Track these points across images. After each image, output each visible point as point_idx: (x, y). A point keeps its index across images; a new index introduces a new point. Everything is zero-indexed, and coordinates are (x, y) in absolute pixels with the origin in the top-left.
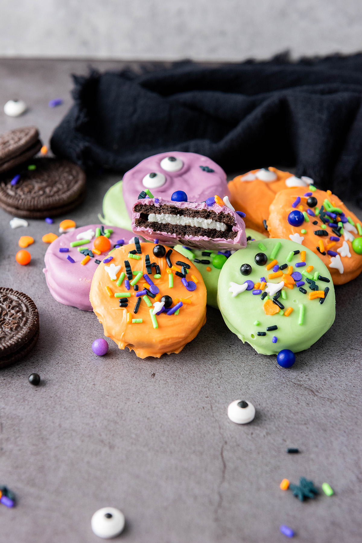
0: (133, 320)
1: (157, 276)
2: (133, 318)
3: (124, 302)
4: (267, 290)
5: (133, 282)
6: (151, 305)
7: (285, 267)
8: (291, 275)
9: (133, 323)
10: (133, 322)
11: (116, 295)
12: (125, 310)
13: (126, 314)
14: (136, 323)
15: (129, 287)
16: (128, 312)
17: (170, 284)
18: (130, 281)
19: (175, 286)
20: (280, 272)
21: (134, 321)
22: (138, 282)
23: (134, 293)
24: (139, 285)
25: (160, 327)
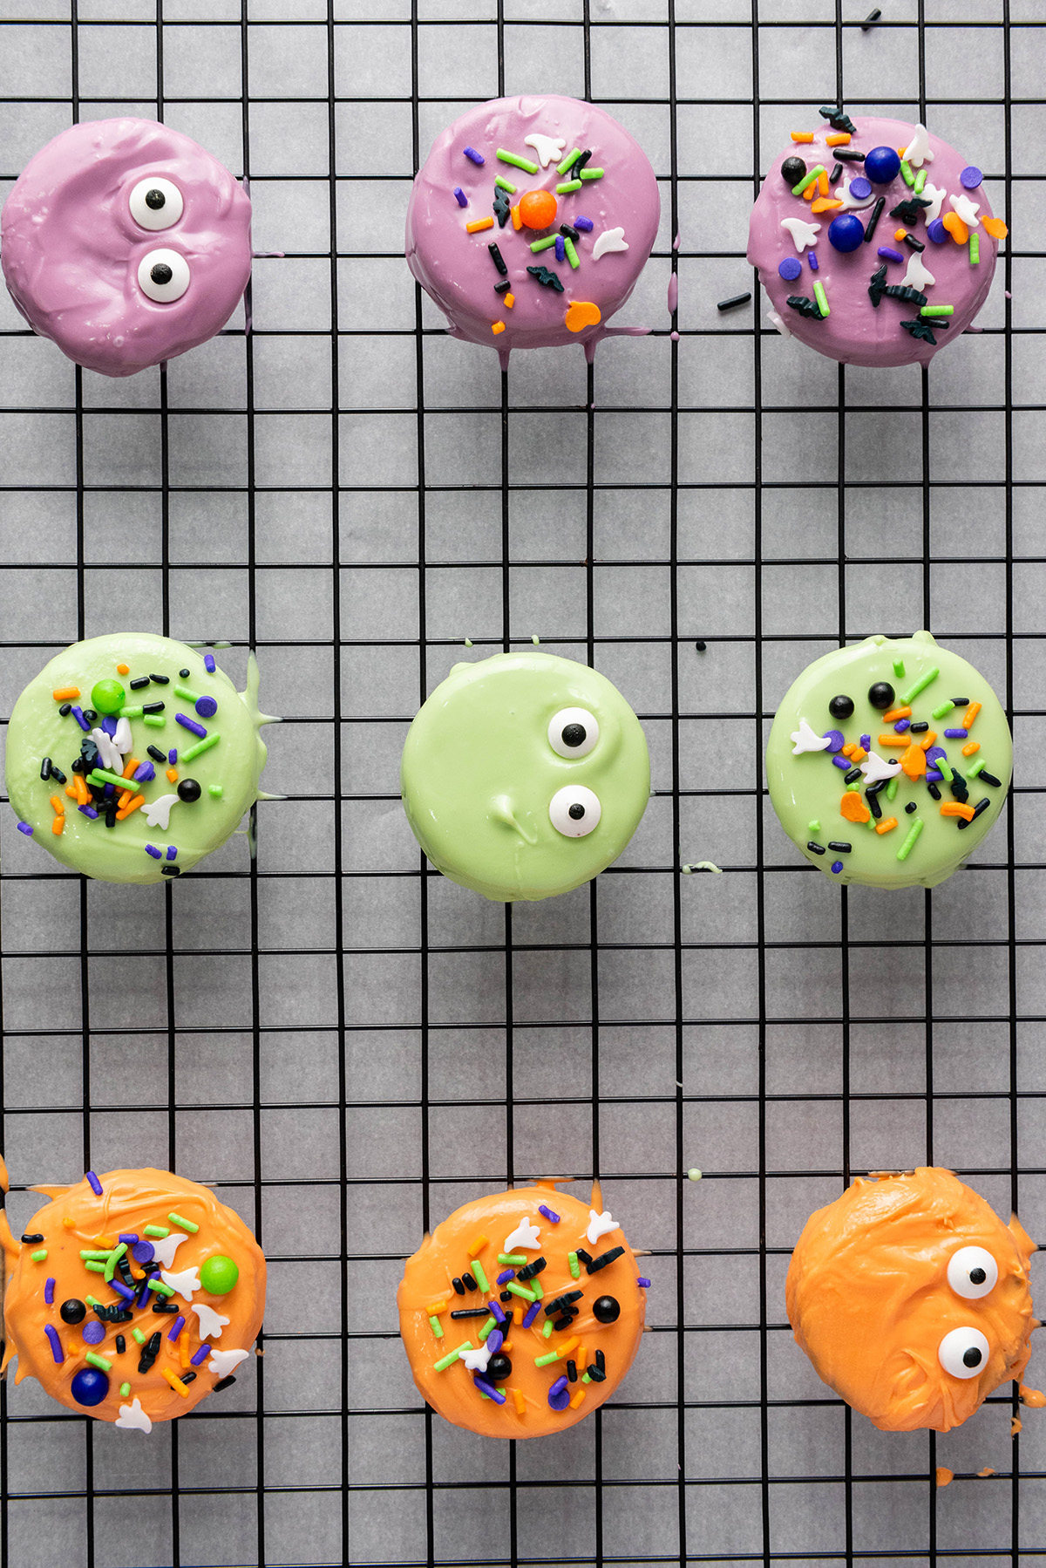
0: (435, 1317)
1: (547, 1329)
2: (438, 1317)
3: (466, 1285)
4: (863, 768)
5: (514, 1287)
6: (483, 1339)
7: (921, 729)
8: (926, 752)
9: (428, 1321)
10: (430, 1319)
11: (476, 1264)
12: (451, 1292)
13: (444, 1297)
14: (430, 1326)
15: (503, 1281)
16: (449, 1301)
17: (541, 1361)
18: (517, 1280)
19: (544, 1369)
20: (908, 737)
21: (434, 1320)
22: (520, 1298)
23: (495, 1296)
24: (514, 1301)
25: (443, 1373)
